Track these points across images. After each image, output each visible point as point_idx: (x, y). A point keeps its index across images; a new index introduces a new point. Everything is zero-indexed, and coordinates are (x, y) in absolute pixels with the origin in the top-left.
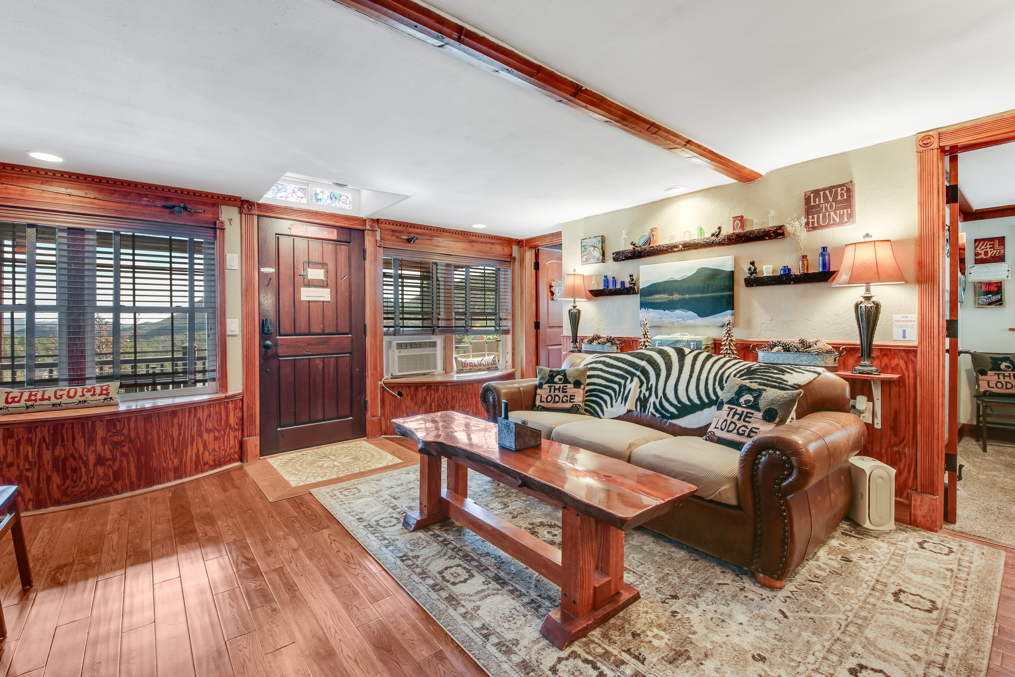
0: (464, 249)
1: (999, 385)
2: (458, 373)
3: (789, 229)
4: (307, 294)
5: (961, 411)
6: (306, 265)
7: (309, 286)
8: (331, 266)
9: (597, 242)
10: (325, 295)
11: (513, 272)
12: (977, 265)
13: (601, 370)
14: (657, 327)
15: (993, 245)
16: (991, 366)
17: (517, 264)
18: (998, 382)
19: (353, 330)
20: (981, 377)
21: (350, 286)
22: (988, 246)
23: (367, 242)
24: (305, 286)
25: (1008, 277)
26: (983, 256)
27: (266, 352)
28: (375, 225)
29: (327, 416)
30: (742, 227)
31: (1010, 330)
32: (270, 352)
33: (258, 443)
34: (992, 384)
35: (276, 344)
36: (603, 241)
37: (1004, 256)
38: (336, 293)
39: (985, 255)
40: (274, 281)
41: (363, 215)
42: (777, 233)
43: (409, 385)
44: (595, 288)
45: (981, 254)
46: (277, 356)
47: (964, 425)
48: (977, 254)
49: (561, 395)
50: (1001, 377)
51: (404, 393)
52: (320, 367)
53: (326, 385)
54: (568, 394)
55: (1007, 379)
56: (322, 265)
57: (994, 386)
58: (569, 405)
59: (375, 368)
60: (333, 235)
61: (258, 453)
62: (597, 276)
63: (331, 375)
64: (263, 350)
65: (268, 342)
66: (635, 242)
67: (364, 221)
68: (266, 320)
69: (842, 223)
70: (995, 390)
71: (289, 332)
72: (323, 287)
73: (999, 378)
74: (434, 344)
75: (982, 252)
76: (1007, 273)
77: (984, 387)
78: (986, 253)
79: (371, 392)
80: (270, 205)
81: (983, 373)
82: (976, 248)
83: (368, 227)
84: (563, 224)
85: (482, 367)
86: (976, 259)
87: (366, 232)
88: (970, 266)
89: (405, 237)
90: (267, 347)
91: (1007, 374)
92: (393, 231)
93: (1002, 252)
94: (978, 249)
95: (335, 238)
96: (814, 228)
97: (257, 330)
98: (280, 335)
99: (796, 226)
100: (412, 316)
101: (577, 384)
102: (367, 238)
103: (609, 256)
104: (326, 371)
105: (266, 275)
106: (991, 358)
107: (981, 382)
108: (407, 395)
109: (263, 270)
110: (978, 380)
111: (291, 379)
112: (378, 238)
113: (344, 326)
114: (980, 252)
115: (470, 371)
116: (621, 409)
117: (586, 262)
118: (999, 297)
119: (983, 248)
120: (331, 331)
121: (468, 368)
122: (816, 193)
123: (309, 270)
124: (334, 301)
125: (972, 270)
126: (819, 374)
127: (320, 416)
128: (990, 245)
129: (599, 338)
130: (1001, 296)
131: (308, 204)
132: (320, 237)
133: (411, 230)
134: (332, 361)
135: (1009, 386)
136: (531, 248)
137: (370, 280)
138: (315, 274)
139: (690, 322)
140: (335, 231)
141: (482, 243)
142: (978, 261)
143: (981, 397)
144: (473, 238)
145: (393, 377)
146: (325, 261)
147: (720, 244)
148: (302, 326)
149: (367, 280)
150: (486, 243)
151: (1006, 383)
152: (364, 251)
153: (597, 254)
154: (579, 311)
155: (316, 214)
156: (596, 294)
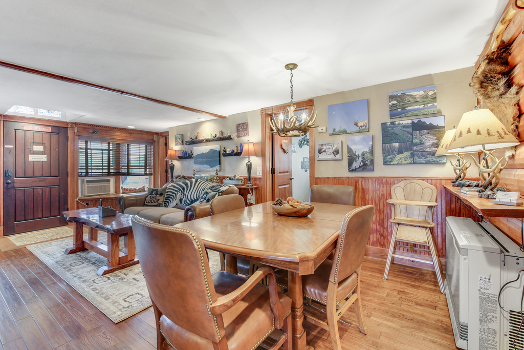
0: (126, 137)
2: (122, 193)
3: (232, 137)
4: (32, 158)
6: (32, 144)
7: (34, 154)
8: (47, 144)
9: (180, 136)
10: (44, 158)
11: (154, 147)
13: (172, 189)
14: (199, 171)
17: (156, 144)
19: (60, 175)
21: (59, 154)
23: (69, 133)
24: (31, 154)
27: (7, 186)
28: (74, 125)
29: (44, 216)
30: (222, 135)
32: (10, 186)
33: (2, 229)
35: (14, 182)
36: (182, 136)
38: (50, 157)
40: (13, 152)
41: (68, 120)
42: (229, 138)
43: (92, 200)
44: (180, 156)
46: (14, 188)
49: (154, 199)
51: (89, 203)
52: (40, 192)
53: (44, 201)
54: (157, 199)
56: (42, 144)
58: (156, 204)
59: (74, 192)
60: (49, 130)
61: (2, 234)
62: (181, 151)
63: (47, 197)
64: (6, 185)
65: (9, 181)
66: (192, 137)
67: (67, 123)
68: (8, 170)
69: (245, 136)
71: (22, 176)
72: (42, 154)
74: (109, 181)
79: (71, 204)
80: (11, 116)
83: (69, 126)
84: (169, 128)
85: (136, 191)
87: (68, 128)
89: (91, 131)
90: (8, 183)
92: (84, 128)
95: (50, 131)
96: (239, 137)
97: (2, 175)
98: (16, 178)
99: (234, 136)
100: (97, 168)
101: (161, 195)
102: (69, 131)
103: (184, 143)
104: (44, 194)
105: (8, 149)
108: (91, 204)
109: (6, 146)
111: (23, 198)
112: (76, 131)
113: (55, 172)
115: (129, 193)
116: (174, 203)
117: (176, 145)
120: (47, 175)
121: (128, 191)
122: (239, 124)
123: (34, 146)
124: (49, 161)
126: (230, 187)
127: (40, 216)
129: (180, 176)
131: (35, 115)
132: (41, 130)
133: (95, 127)
134: (48, 190)
136: (163, 136)
137: (71, 151)
138: (37, 148)
139: (208, 169)
140: (50, 128)
141: (136, 134)
144: (131, 132)
145: (85, 196)
146: (44, 142)
147: (216, 140)
148: (30, 173)
149: (69, 151)
150: (139, 134)
152: (67, 138)
153: (180, 141)
154: (174, 165)
155: (38, 120)
156: (180, 158)
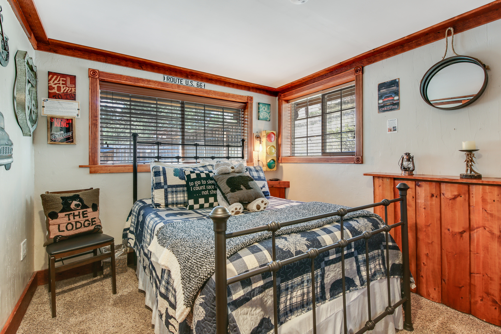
1: (70, 227)
5: (35, 258)
12: (50, 100)
15: (65, 81)
16: (61, 207)
18: (68, 224)
20: (51, 222)
22: (61, 82)
25: (78, 115)
26: (55, 90)
31: (80, 167)
34: (63, 228)
37: (75, 95)
39: (58, 91)
45: (54, 88)
47: (38, 273)
48: (50, 88)
50: (71, 217)
55: (77, 218)
57: (65, 229)
70: (66, 233)
73: (69, 220)
75: (56, 86)
76: (77, 112)
77: (54, 232)
78: (59, 88)
81: (53, 216)
82: (49, 80)
86: (49, 93)
88: (43, 99)
91: (76, 213)
93: (73, 91)
94: (51, 82)
106: (62, 198)
107: (51, 227)
110: (48, 225)
114: (54, 86)
118: (71, 134)
119: (56, 82)
125: (45, 104)
128: (63, 80)
130: (72, 134)
135: (79, 225)
142: (52, 96)
143: (52, 244)
151: (76, 222)
